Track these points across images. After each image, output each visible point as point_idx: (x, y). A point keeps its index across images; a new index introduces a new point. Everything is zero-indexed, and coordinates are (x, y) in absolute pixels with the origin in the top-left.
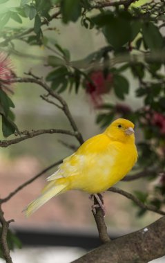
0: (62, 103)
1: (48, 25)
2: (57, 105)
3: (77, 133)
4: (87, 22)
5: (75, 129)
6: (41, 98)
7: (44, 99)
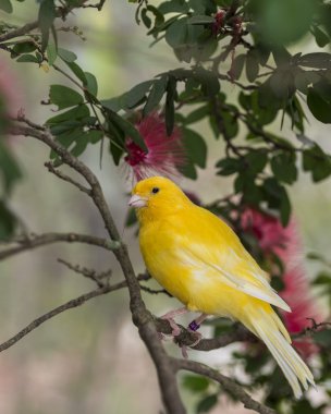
0: (89, 181)
1: (64, 19)
2: (77, 185)
3: (118, 244)
4: (150, 15)
5: (114, 237)
6: (46, 168)
7: (51, 170)
